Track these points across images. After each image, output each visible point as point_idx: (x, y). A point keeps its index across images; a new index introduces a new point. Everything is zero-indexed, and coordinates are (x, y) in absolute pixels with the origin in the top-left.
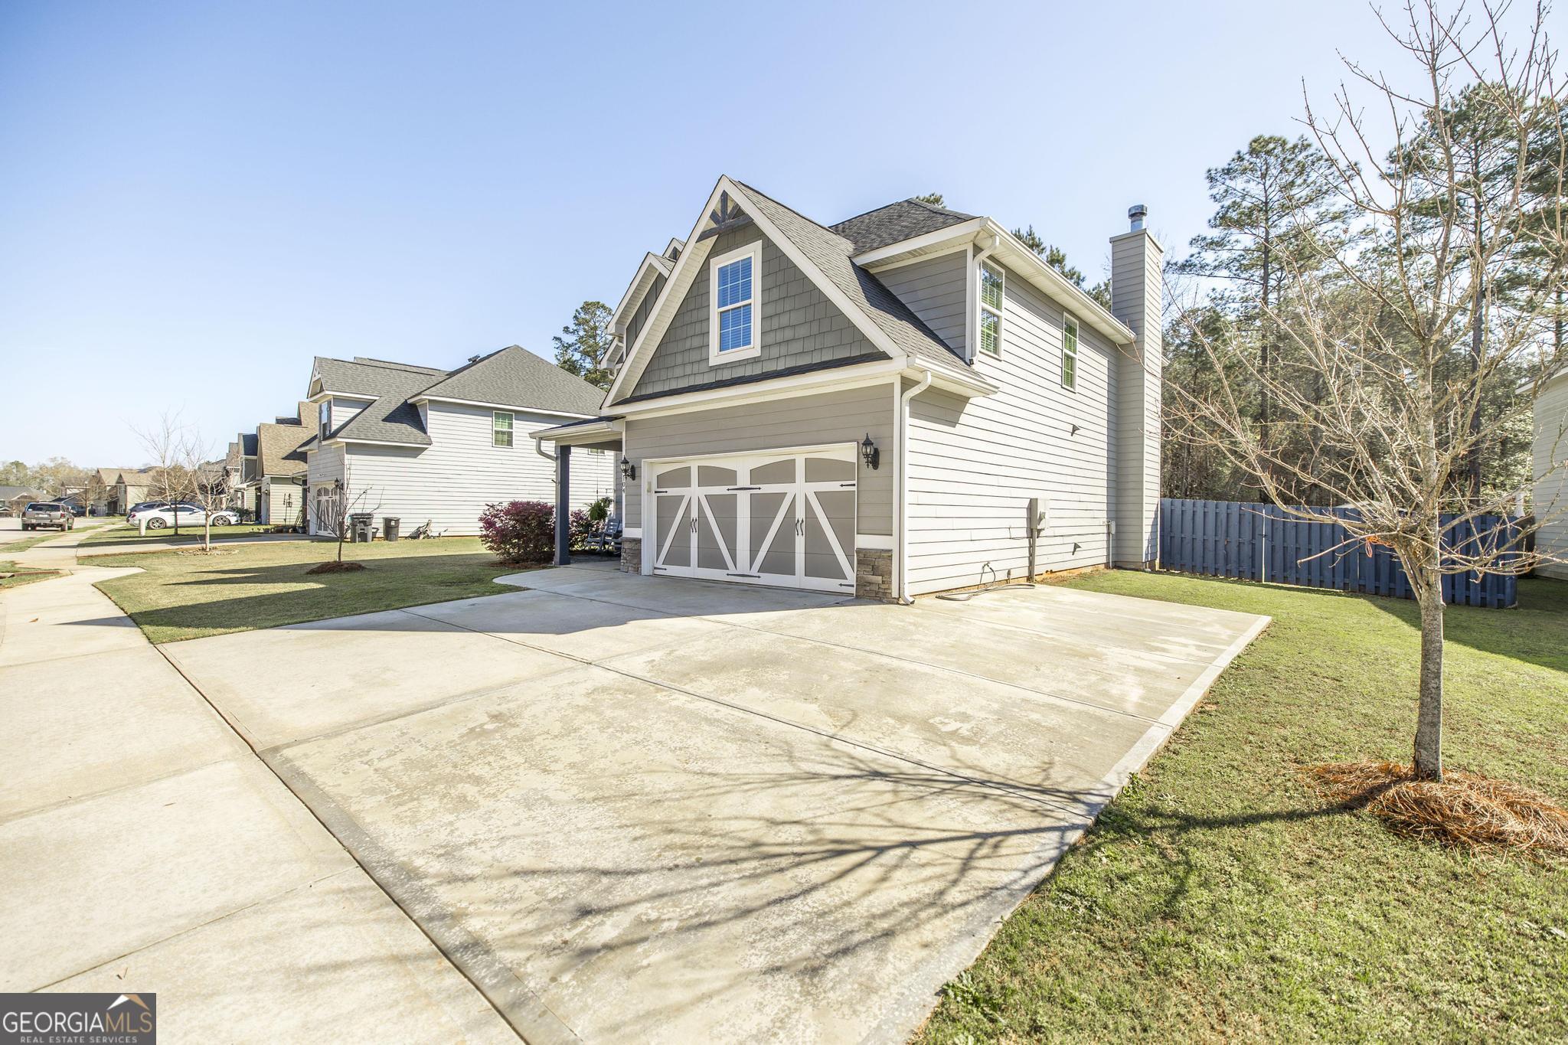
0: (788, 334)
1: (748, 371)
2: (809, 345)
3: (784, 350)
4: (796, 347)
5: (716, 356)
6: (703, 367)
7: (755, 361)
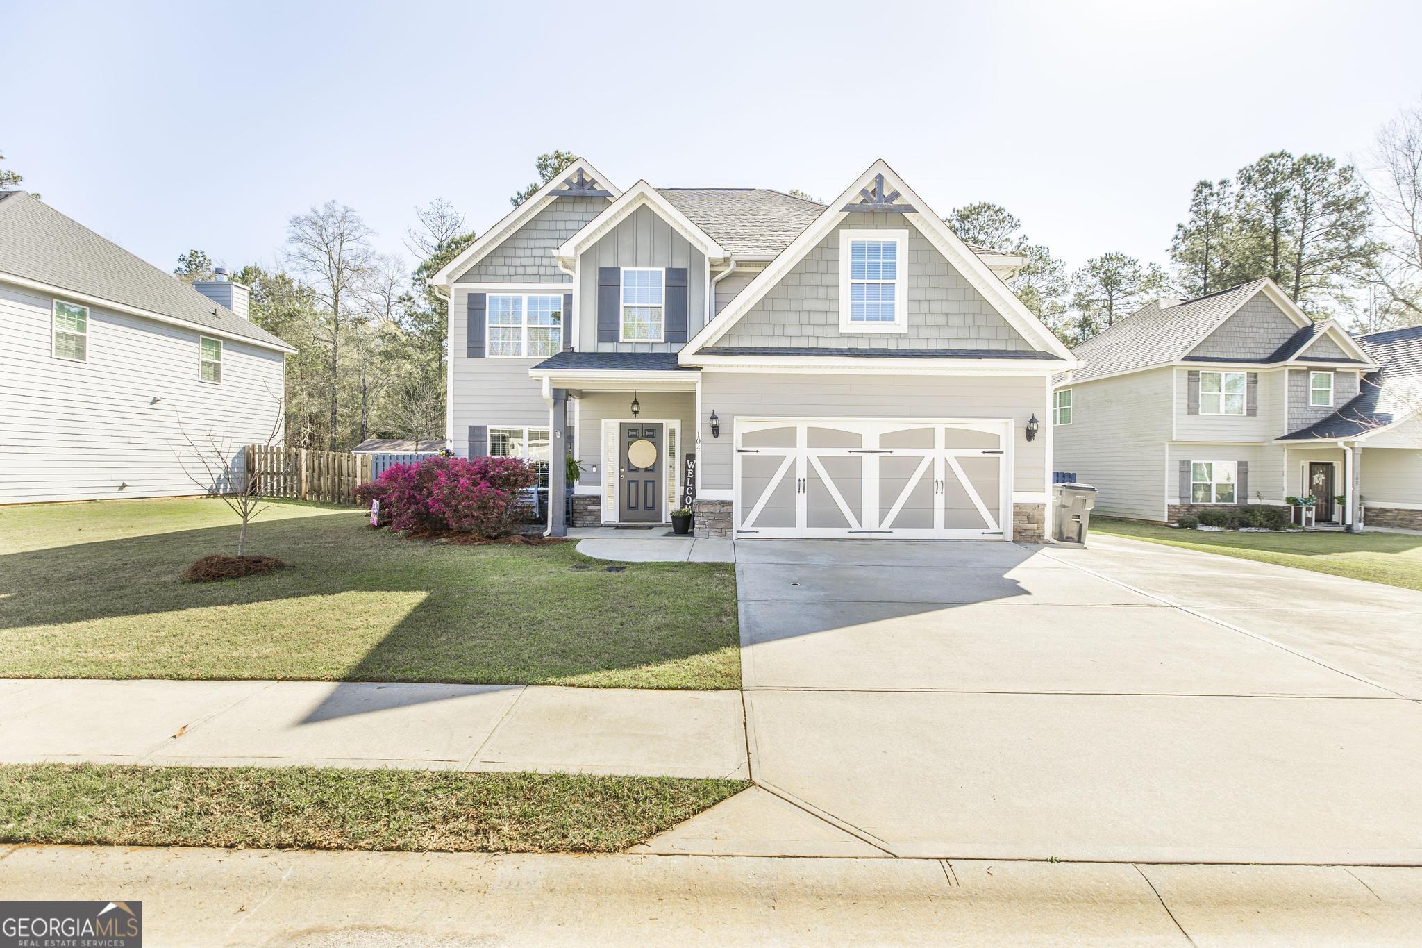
0: (940, 320)
1: (892, 345)
2: (963, 333)
3: (935, 333)
4: (947, 333)
5: (846, 324)
6: (829, 331)
7: (900, 337)
